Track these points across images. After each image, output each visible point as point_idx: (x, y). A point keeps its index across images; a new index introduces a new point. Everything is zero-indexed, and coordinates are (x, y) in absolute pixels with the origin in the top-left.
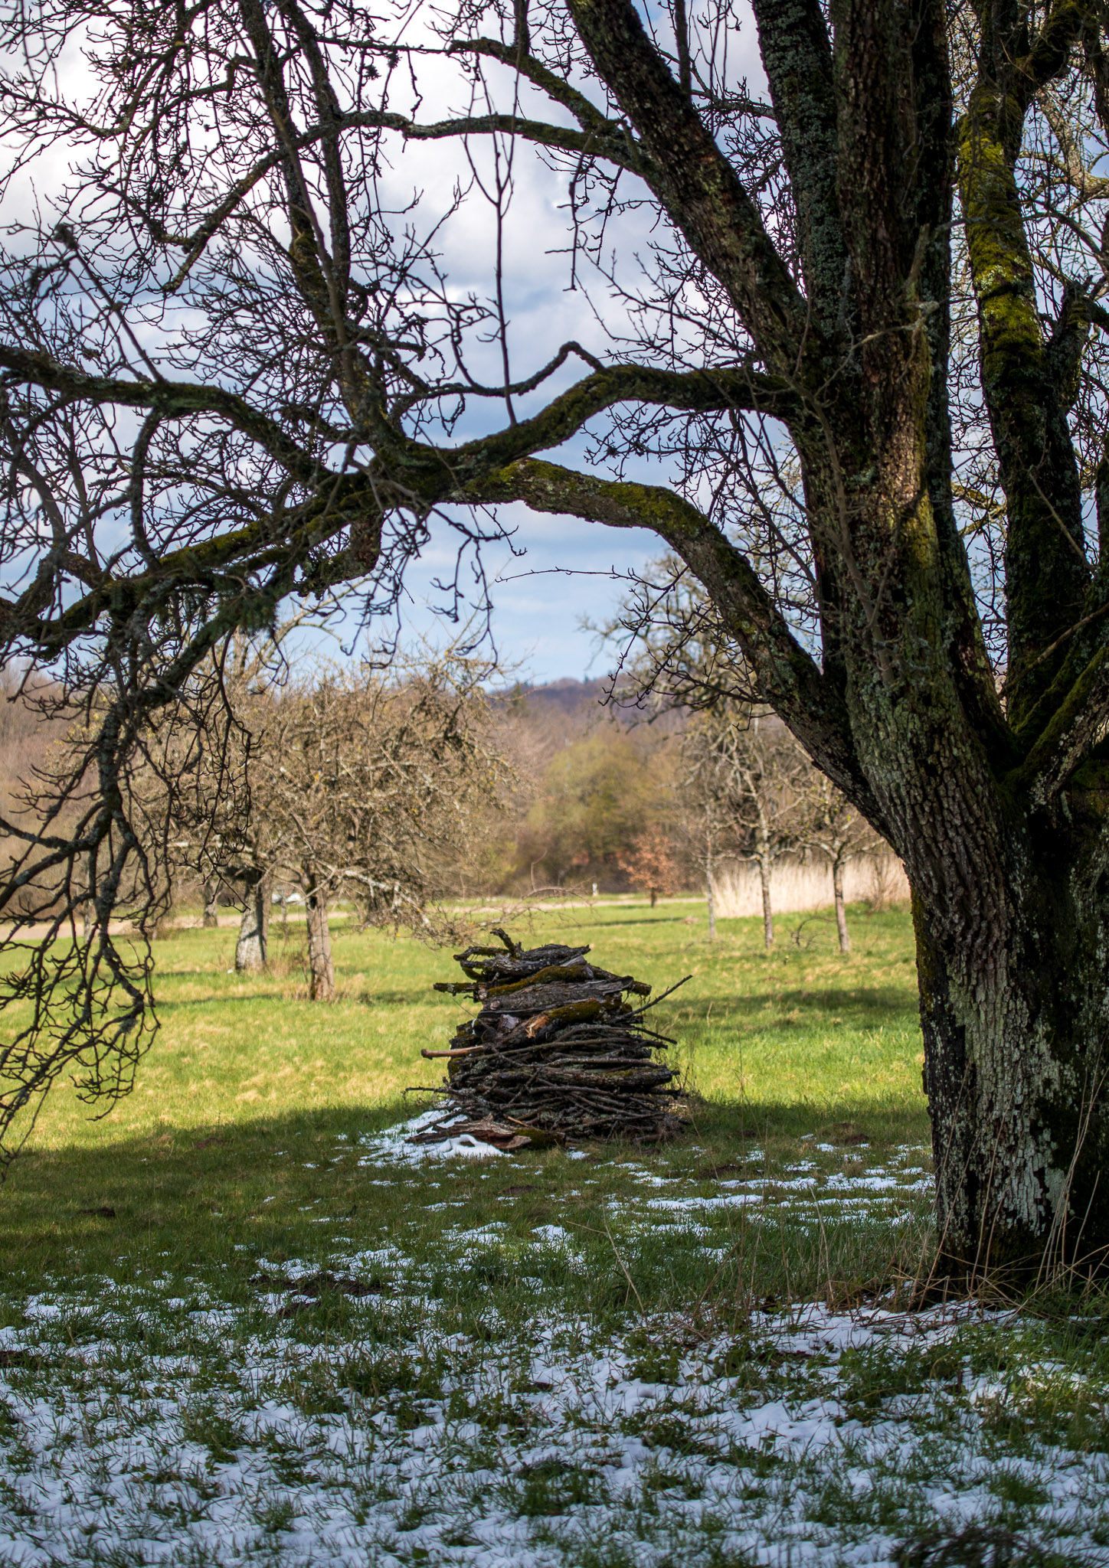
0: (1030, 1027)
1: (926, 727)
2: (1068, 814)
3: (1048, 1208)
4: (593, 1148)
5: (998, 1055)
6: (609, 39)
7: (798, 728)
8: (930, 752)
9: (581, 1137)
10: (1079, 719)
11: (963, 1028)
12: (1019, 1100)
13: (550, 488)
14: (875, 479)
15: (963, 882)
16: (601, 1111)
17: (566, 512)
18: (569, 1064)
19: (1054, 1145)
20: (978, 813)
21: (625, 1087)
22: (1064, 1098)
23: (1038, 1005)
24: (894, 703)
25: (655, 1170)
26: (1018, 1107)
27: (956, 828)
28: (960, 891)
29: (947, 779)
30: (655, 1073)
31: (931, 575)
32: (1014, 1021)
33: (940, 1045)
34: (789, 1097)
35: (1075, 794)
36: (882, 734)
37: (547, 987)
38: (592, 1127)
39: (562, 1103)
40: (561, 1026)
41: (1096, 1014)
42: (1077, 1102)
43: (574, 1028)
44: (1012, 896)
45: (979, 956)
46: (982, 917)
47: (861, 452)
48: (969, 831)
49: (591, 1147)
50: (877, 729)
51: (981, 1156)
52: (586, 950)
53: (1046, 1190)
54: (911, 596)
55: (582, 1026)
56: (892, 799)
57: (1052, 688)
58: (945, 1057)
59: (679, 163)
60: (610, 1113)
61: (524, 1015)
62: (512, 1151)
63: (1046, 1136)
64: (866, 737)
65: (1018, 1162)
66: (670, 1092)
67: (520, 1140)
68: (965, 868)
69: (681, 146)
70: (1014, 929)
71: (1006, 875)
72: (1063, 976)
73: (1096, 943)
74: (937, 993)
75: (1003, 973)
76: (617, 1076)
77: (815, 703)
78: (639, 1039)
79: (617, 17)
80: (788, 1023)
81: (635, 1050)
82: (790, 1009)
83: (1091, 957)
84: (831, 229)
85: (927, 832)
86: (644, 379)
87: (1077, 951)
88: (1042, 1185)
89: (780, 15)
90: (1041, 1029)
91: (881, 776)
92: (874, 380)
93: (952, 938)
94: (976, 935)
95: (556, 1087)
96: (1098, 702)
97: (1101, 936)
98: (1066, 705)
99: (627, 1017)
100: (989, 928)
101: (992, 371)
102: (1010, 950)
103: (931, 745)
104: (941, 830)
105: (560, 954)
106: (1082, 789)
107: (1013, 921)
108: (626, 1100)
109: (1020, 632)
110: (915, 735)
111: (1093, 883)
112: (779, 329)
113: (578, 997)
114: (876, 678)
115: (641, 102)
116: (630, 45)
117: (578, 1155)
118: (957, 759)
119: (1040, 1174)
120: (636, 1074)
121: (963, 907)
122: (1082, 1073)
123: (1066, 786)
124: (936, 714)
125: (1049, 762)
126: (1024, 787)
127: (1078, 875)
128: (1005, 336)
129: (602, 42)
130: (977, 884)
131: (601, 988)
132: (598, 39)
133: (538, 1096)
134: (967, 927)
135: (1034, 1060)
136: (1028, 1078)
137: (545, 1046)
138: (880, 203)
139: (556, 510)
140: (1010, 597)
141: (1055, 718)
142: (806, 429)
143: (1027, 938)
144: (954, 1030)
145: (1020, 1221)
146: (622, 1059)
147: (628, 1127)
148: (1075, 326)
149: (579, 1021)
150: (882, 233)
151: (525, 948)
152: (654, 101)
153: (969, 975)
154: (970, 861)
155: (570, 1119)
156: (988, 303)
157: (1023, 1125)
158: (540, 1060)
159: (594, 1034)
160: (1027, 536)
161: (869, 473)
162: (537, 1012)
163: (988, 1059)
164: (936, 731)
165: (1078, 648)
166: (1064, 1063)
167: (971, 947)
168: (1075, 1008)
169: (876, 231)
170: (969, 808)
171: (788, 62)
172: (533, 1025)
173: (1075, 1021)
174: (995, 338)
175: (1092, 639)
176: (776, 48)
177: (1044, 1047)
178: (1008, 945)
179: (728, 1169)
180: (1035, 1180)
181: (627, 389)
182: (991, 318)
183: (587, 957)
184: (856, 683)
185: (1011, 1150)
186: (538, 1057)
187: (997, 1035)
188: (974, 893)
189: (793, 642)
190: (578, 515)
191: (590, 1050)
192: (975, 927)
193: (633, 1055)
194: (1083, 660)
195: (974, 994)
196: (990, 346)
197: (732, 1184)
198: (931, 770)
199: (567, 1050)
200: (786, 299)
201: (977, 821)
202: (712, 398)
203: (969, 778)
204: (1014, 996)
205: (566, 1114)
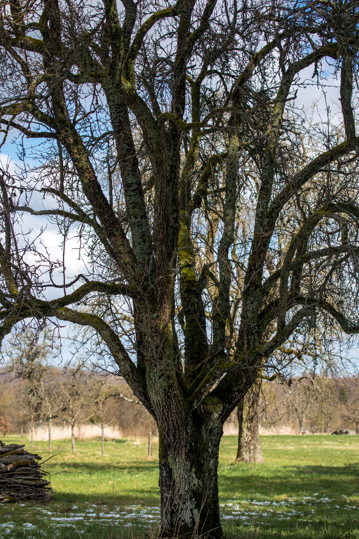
0: (190, 469)
1: (168, 385)
2: (203, 411)
3: (193, 520)
4: (27, 503)
5: (181, 477)
6: (92, 191)
7: (130, 384)
8: (169, 392)
9: (23, 500)
10: (207, 385)
11: (172, 469)
12: (187, 489)
13: (64, 313)
14: (157, 316)
15: (174, 428)
16: (29, 493)
17: (68, 320)
18: (19, 479)
19: (196, 502)
20: (180, 409)
21: (36, 486)
22: (199, 489)
23: (193, 463)
24: (160, 378)
25: (48, 510)
26: (186, 491)
27: (174, 413)
28: (174, 431)
29: (173, 399)
30: (44, 482)
31: (171, 343)
32: (186, 467)
33: (165, 473)
34: (76, 492)
35: (205, 405)
36: (156, 386)
37: (13, 456)
38: (26, 497)
39: (17, 490)
40: (17, 467)
41: (208, 466)
42: (202, 491)
43: (21, 468)
44: (187, 433)
45: (177, 449)
46: (179, 438)
47: (154, 308)
48: (177, 414)
49: (26, 503)
50: (155, 385)
51: (175, 505)
52: (24, 446)
53: (193, 515)
54: (166, 349)
55: (23, 468)
56: (157, 404)
57: (199, 376)
58: (166, 477)
59: (109, 227)
60: (31, 493)
61: (7, 464)
62: (3, 503)
63: (194, 500)
64: (151, 387)
65: (186, 507)
66: (48, 488)
67: (6, 500)
68: (176, 424)
69: (110, 222)
70: (187, 442)
71: (186, 427)
72: (200, 456)
73: (209, 447)
74: (165, 459)
75: (184, 454)
76: (34, 483)
77: (135, 377)
78: (39, 473)
79: (95, 186)
80: (66, 472)
81: (38, 475)
82: (64, 468)
83: (207, 451)
84: (142, 246)
85: (166, 414)
86: (99, 285)
87: (204, 449)
88: (192, 513)
89: (131, 186)
90: (193, 470)
91: (155, 398)
92: (159, 289)
93: (170, 444)
94: (177, 443)
95: (16, 485)
96: (213, 380)
97: (210, 445)
98: (204, 381)
99: (37, 466)
100: (181, 441)
101: (183, 288)
102: (186, 448)
103: (169, 390)
104: (170, 414)
105: (16, 447)
106: (206, 404)
107: (187, 440)
108: (36, 490)
109: (189, 360)
110: (165, 387)
111: (209, 430)
112: (133, 273)
113: (22, 459)
114: (155, 371)
115: (100, 209)
116: (98, 194)
117: (23, 505)
118: (176, 394)
119: (191, 510)
120: (39, 482)
121: (174, 435)
122: (204, 483)
123: (202, 403)
124: (171, 381)
125: (198, 396)
126: (191, 403)
127: (205, 428)
128: (187, 278)
129: (90, 192)
130: (178, 429)
131: (28, 457)
132: (89, 191)
133: (10, 487)
134: (175, 441)
135: (191, 478)
136: (189, 483)
137: (12, 473)
138: (164, 241)
139: (65, 320)
140: (186, 351)
141: (200, 384)
142: (139, 301)
143: (191, 445)
144: (169, 469)
145: (185, 523)
146: (35, 478)
147: (36, 498)
148: (205, 277)
149: (22, 466)
150: (164, 249)
151: (6, 444)
152: (103, 209)
153: (174, 454)
154: (177, 422)
155: (20, 495)
156: (183, 269)
157: (188, 496)
158: (11, 477)
159: (27, 470)
160: (192, 334)
161: (156, 314)
162: (10, 463)
163: (178, 478)
164: (171, 386)
165: (206, 365)
166: (199, 480)
167: (175, 446)
168: (203, 465)
169: (162, 248)
170: (178, 408)
171: (132, 200)
172: (9, 467)
173: (202, 468)
174: (184, 279)
175: (211, 363)
176: (129, 196)
177: (194, 475)
178: (185, 446)
179: (69, 510)
180: (190, 512)
181: (95, 288)
182: (184, 273)
183: (24, 448)
184: (149, 372)
185: (184, 503)
186: (10, 476)
187: (181, 471)
188: (177, 432)
189: (130, 360)
190: (71, 321)
191: (25, 475)
192: (177, 441)
193: (37, 477)
194: (208, 369)
195: (175, 459)
196: (183, 281)
197: (72, 514)
198: (169, 397)
199: (19, 475)
200: (136, 265)
201: (180, 412)
202: (116, 292)
203: (178, 400)
204: (186, 460)
205: (19, 493)
